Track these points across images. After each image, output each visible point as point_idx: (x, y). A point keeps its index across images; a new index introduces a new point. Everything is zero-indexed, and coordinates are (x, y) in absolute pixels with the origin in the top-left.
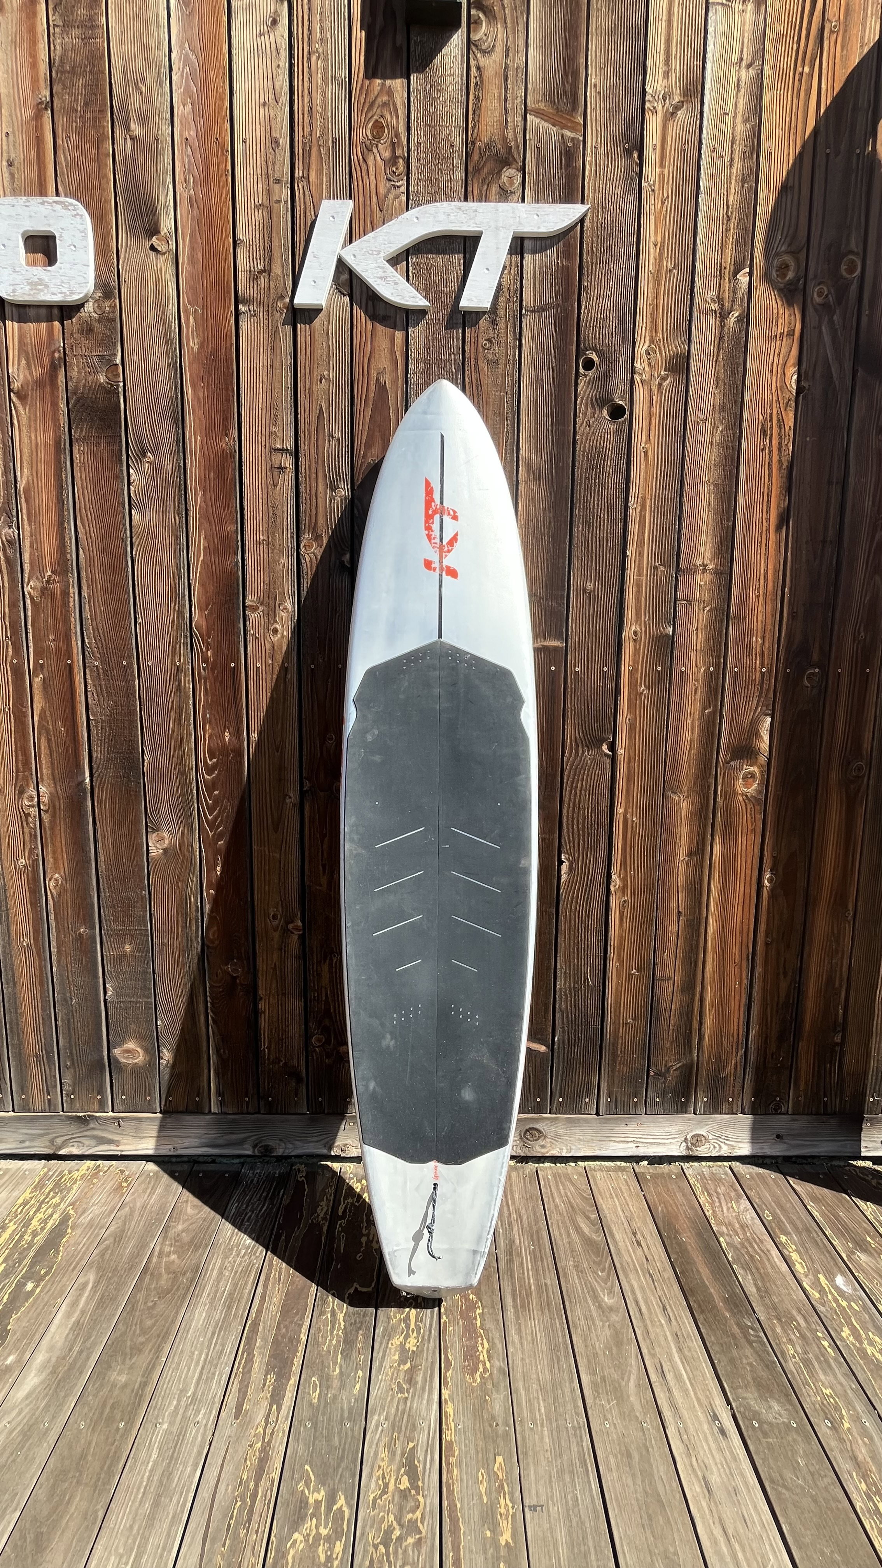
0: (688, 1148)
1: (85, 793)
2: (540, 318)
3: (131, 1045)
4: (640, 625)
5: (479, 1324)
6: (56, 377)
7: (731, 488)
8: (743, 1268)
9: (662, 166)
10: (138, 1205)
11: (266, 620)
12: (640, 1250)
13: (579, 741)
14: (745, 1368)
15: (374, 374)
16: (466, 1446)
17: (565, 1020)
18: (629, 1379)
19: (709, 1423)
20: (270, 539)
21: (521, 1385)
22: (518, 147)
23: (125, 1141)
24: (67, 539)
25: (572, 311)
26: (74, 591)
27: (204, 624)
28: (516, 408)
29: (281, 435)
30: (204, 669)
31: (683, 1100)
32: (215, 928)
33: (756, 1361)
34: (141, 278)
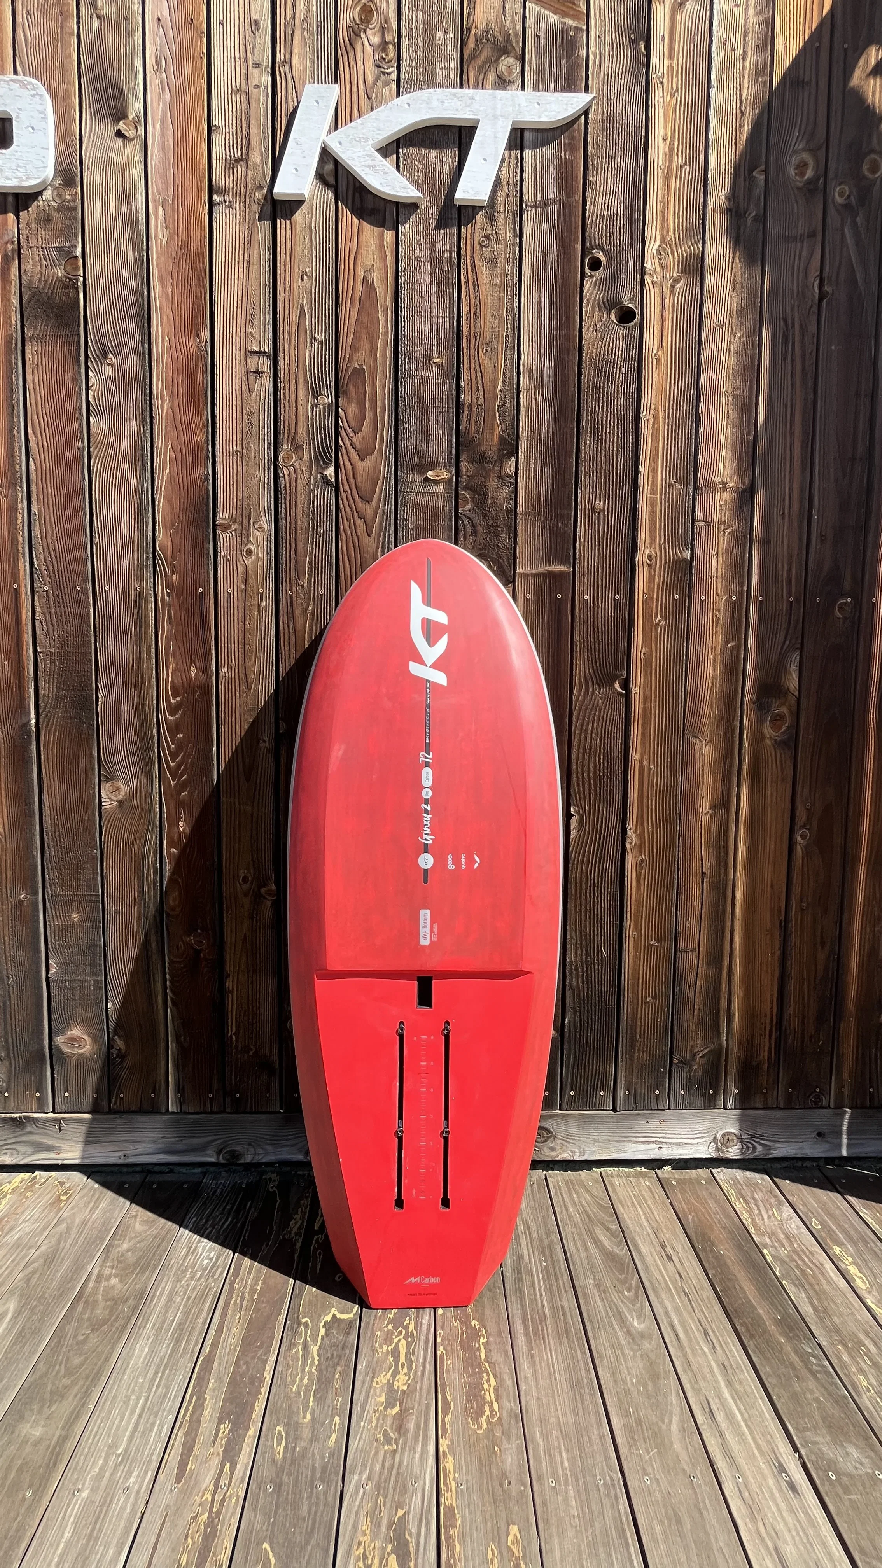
0: (718, 1149)
1: (30, 736)
2: (542, 214)
3: (76, 1032)
4: (655, 548)
5: (483, 1356)
6: (9, 269)
7: (751, 398)
8: (795, 1285)
9: (671, 57)
10: (77, 1220)
11: (239, 539)
12: (670, 1266)
13: (589, 678)
14: (810, 1404)
15: (360, 272)
16: (470, 1513)
17: (577, 1000)
18: (671, 1421)
19: (775, 1476)
20: (245, 451)
21: (537, 1430)
22: (516, 35)
23: (68, 1148)
24: (16, 449)
25: (577, 207)
26: (22, 506)
27: (169, 544)
28: (516, 310)
29: (258, 336)
30: (168, 594)
31: (711, 1092)
32: (177, 894)
33: (823, 1396)
34: (107, 165)
